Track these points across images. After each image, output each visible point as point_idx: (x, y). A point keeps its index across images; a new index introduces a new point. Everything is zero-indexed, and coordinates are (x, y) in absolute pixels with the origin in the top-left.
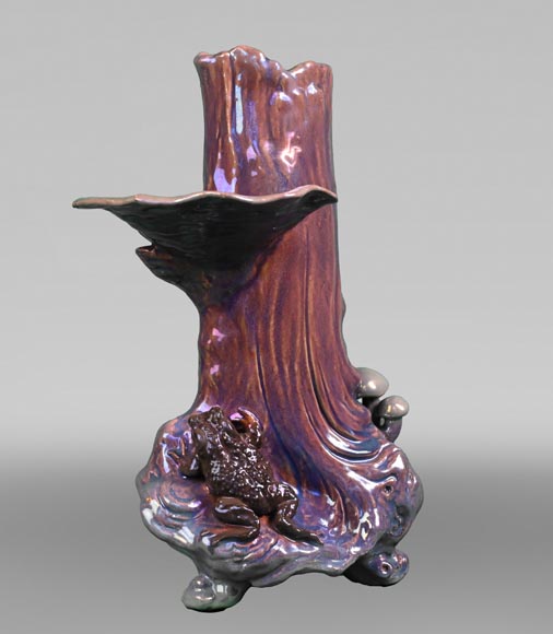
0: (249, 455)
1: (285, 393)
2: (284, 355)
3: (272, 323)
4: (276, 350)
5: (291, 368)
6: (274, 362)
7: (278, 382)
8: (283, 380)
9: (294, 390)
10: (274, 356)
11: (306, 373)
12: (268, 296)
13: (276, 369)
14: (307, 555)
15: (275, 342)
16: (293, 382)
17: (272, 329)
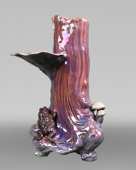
0: (47, 119)
1: (62, 105)
2: (62, 95)
3: (59, 86)
4: (60, 94)
5: (63, 99)
6: (59, 97)
7: (60, 102)
8: (61, 101)
9: (64, 105)
10: (59, 95)
11: (67, 100)
12: (58, 80)
13: (60, 99)
14: (52, 147)
15: (59, 92)
16: (64, 102)
17: (59, 88)
